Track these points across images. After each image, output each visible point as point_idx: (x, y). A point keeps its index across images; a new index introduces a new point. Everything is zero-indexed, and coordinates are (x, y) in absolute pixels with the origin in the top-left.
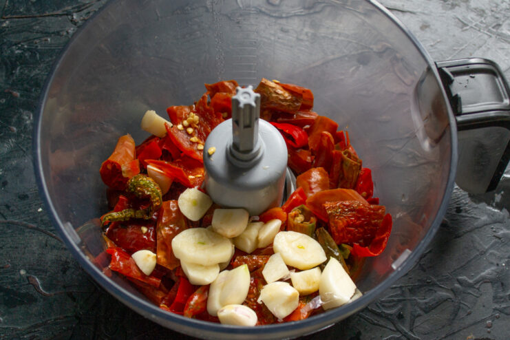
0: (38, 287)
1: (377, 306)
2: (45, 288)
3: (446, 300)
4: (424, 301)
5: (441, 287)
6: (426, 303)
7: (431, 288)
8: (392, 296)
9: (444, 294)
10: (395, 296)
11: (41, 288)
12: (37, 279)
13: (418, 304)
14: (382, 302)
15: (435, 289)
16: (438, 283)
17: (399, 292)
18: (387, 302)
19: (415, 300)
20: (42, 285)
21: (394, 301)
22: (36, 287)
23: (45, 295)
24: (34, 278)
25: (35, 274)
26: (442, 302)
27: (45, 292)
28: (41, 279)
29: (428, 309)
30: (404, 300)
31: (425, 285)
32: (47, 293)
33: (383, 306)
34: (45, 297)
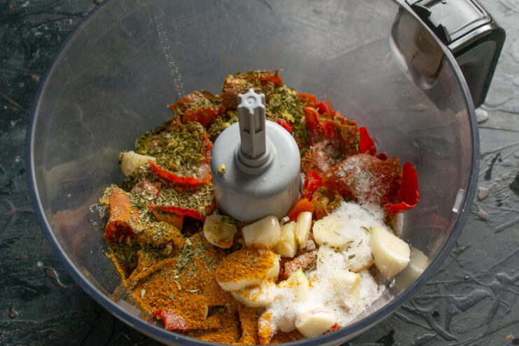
0: (56, 280)
1: (412, 303)
2: (63, 281)
3: (484, 298)
4: (462, 298)
5: (479, 284)
6: (463, 301)
7: (468, 285)
8: (428, 293)
9: (481, 291)
10: (431, 293)
11: (59, 281)
12: (55, 272)
13: (454, 302)
14: (417, 299)
15: (474, 286)
16: (476, 280)
17: (434, 289)
18: (422, 299)
19: (452, 297)
20: (60, 278)
21: (429, 298)
22: (53, 279)
23: (63, 288)
24: (51, 270)
25: (53, 266)
26: (479, 299)
27: (62, 285)
28: (58, 271)
29: (465, 307)
30: (440, 297)
31: (462, 282)
32: (66, 286)
33: (418, 303)
34: (62, 291)
